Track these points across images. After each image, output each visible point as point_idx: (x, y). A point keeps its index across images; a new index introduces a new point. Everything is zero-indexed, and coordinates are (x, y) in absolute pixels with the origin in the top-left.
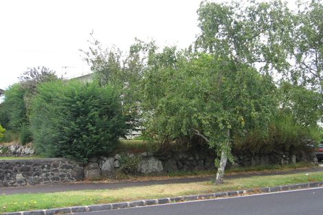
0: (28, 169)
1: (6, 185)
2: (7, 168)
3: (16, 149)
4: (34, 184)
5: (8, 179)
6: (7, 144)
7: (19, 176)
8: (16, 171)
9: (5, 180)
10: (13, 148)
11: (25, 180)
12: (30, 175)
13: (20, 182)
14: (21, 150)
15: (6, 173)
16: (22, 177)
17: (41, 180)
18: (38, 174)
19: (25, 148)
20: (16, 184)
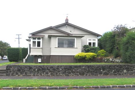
0: (128, 68)
1: (120, 75)
2: (120, 67)
3: (113, 60)
4: (131, 74)
5: (121, 72)
6: (108, 58)
7: (125, 71)
8: (124, 69)
9: (120, 73)
10: (111, 59)
11: (127, 73)
12: (129, 71)
13: (125, 73)
14: (115, 60)
15: (120, 69)
16: (126, 72)
17: (133, 73)
18: (132, 70)
19: (116, 59)
20: (124, 74)
